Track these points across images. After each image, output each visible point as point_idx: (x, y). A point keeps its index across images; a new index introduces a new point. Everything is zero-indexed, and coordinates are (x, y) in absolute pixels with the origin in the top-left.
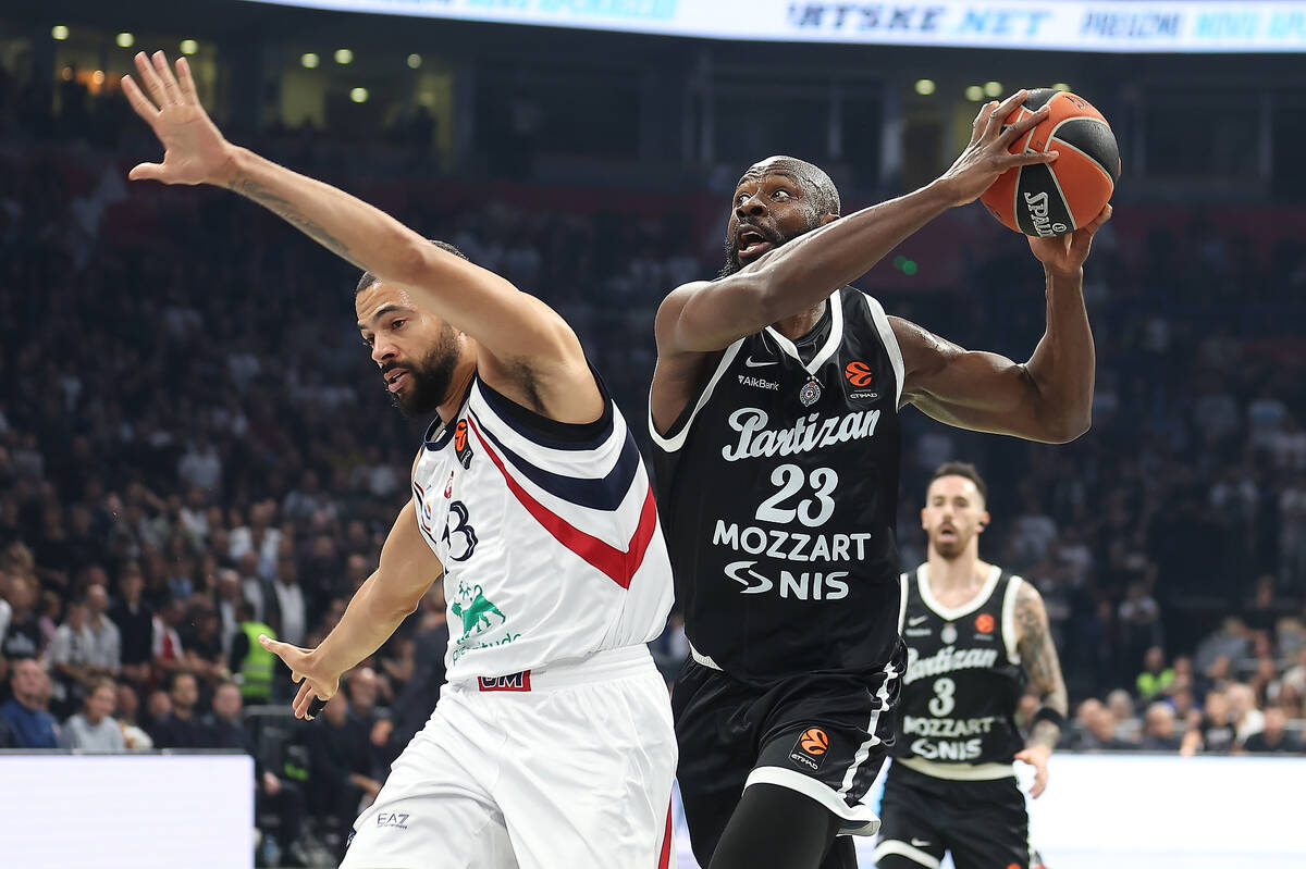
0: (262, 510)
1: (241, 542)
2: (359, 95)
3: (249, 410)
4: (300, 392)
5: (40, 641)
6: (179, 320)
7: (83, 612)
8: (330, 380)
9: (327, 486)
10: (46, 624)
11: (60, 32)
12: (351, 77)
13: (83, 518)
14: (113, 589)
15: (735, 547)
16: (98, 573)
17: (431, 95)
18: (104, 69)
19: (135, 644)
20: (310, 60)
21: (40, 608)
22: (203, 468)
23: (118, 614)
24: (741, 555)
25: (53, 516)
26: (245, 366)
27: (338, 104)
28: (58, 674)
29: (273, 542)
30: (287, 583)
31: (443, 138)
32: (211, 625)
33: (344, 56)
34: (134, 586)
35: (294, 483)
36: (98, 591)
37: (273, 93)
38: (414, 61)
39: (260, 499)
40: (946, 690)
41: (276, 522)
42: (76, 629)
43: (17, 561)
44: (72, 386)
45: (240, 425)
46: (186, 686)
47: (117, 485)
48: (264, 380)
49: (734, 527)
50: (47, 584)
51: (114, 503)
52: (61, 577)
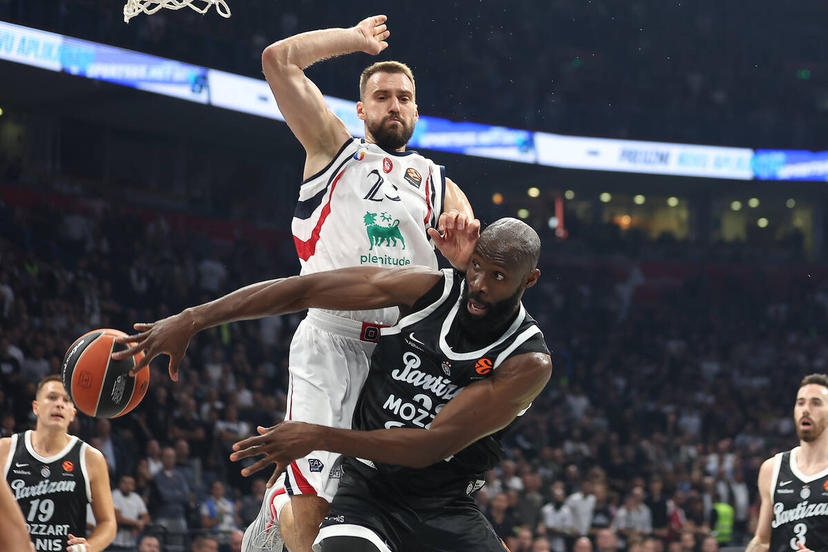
0: (724, 444)
1: (712, 462)
2: (763, 223)
3: (714, 391)
4: (740, 381)
5: (610, 517)
6: (674, 346)
7: (631, 501)
8: (755, 374)
9: (757, 431)
10: (612, 509)
11: (605, 197)
12: (758, 213)
13: (630, 452)
14: (647, 489)
15: (396, 412)
16: (639, 481)
17: (801, 221)
18: (629, 214)
19: (660, 517)
20: (736, 206)
21: (609, 501)
22: (692, 423)
23: (648, 502)
24: (397, 418)
25: (615, 451)
26: (710, 368)
27: (752, 228)
28: (621, 535)
29: (730, 462)
30: (739, 481)
31: (809, 243)
32: (698, 506)
33: (754, 203)
34: (657, 487)
35: (739, 429)
36: (638, 491)
37: (718, 224)
38: (791, 203)
39: (722, 438)
40: (801, 530)
41: (731, 450)
42: (629, 510)
43: (596, 476)
44: (621, 382)
45: (710, 400)
46: (688, 539)
47: (647, 435)
48: (721, 375)
49: (400, 401)
50: (612, 488)
51: (645, 444)
52: (619, 483)
